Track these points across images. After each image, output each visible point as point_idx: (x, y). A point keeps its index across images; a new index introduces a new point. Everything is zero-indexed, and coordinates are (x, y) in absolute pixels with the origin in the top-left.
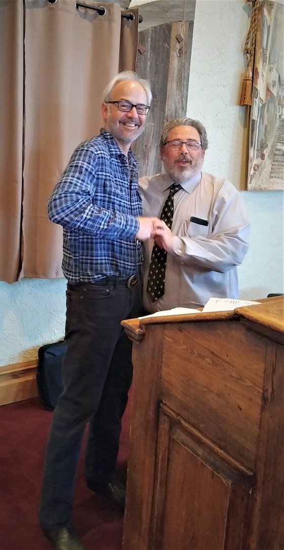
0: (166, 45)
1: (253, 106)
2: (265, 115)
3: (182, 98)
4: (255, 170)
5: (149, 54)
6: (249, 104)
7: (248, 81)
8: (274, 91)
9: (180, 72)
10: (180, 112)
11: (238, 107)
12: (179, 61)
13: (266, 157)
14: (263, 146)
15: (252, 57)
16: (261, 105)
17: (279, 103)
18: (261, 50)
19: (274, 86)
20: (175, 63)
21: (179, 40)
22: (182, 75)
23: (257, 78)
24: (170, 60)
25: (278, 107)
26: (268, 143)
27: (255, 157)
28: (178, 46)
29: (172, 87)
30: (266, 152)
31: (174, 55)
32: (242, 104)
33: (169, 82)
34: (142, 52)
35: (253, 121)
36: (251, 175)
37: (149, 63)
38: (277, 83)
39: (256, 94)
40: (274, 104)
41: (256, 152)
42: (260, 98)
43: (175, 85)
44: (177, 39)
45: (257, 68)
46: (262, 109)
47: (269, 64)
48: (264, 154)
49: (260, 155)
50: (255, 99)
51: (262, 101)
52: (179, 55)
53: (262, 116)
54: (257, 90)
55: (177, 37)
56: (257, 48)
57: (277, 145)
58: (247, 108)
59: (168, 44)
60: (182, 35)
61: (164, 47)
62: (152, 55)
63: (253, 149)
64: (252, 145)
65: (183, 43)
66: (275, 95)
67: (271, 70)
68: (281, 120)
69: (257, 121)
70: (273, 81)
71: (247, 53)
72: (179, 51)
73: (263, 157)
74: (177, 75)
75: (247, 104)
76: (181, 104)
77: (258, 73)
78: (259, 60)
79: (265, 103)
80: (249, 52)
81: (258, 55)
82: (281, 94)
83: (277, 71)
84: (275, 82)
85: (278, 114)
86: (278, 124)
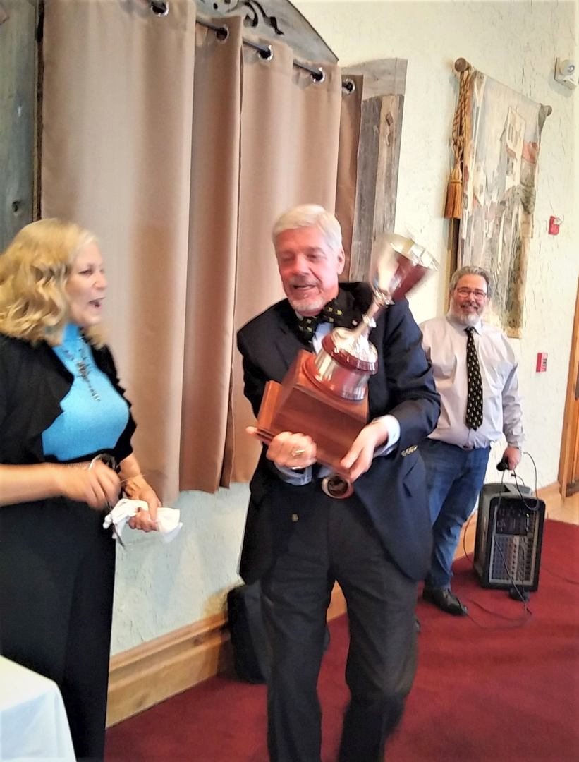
0: (375, 128)
1: (462, 219)
3: (390, 205)
7: (458, 184)
8: (481, 199)
9: (389, 166)
10: (388, 225)
12: (388, 152)
15: (461, 151)
17: (485, 216)
19: (481, 191)
20: (384, 153)
21: (388, 122)
22: (390, 171)
23: (467, 180)
24: (379, 150)
25: (485, 221)
28: (388, 130)
29: (380, 187)
31: (383, 141)
32: (451, 217)
33: (377, 181)
35: (463, 240)
38: (484, 189)
39: (465, 203)
40: (482, 217)
42: (468, 209)
44: (387, 120)
45: (467, 167)
46: (469, 223)
50: (464, 211)
51: (469, 213)
52: (388, 143)
53: (469, 234)
54: (467, 197)
55: (387, 117)
56: (466, 140)
60: (392, 115)
61: (374, 131)
65: (393, 126)
66: (482, 203)
67: (478, 169)
68: (488, 239)
70: (480, 185)
71: (455, 144)
72: (388, 137)
74: (386, 173)
75: (455, 216)
77: (466, 174)
78: (469, 156)
79: (472, 217)
80: (458, 143)
81: (466, 149)
82: (488, 204)
83: (485, 171)
84: (482, 186)
85: (485, 232)
86: (484, 245)
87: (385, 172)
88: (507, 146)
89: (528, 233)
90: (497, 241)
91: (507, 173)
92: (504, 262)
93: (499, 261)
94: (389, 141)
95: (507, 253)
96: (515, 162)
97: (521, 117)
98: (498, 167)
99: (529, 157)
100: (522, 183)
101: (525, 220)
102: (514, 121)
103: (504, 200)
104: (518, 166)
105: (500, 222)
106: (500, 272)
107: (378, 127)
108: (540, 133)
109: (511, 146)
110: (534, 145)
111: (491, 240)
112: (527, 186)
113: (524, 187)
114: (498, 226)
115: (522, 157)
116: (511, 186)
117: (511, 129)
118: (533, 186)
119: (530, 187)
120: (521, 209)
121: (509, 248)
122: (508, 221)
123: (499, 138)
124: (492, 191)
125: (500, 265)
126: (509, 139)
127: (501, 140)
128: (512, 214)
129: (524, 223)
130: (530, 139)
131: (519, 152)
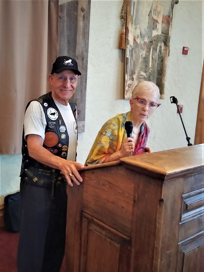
0: (75, 13)
1: (126, 49)
2: (133, 54)
3: (85, 45)
4: (128, 87)
5: (65, 18)
6: (124, 48)
7: (123, 35)
8: (138, 41)
9: (84, 29)
10: (85, 53)
11: (118, 50)
12: (83, 23)
13: (134, 79)
14: (133, 73)
15: (125, 21)
16: (131, 49)
17: (141, 48)
18: (130, 17)
19: (138, 37)
20: (81, 24)
22: (85, 31)
23: (128, 33)
24: (78, 22)
25: (141, 50)
26: (135, 71)
27: (129, 80)
28: (83, 14)
29: (80, 38)
30: (135, 76)
31: (80, 19)
32: (120, 48)
33: (77, 35)
34: (61, 17)
35: (127, 58)
36: (127, 90)
37: (65, 24)
38: (140, 36)
39: (128, 42)
40: (138, 48)
41: (129, 76)
42: (130, 45)
43: (81, 37)
45: (128, 28)
46: (131, 51)
47: (135, 25)
48: (133, 78)
49: (131, 78)
50: (127, 46)
51: (132, 46)
53: (132, 56)
54: (128, 40)
55: (82, 9)
56: (128, 16)
57: (140, 72)
58: (123, 51)
59: (76, 13)
60: (85, 8)
61: (74, 14)
62: (67, 19)
63: (127, 75)
64: (126, 73)
65: (85, 12)
66: (139, 42)
67: (136, 28)
68: (142, 57)
69: (129, 58)
70: (137, 35)
71: (122, 18)
72: (83, 17)
73: (133, 79)
75: (123, 48)
76: (85, 49)
77: (128, 30)
78: (129, 23)
79: (133, 48)
80: (123, 18)
81: (128, 20)
82: (142, 42)
83: (140, 29)
84: (138, 35)
85: (141, 54)
86: (141, 60)
87: (81, 31)
88: (153, 18)
89: (166, 54)
90: (149, 58)
91: (153, 29)
92: (153, 67)
93: (150, 66)
94: (83, 18)
95: (155, 63)
96: (158, 24)
97: (161, 5)
98: (148, 27)
99: (166, 22)
100: (162, 33)
101: (165, 48)
102: (157, 7)
103: (152, 40)
104: (160, 26)
105: (150, 50)
106: (151, 71)
107: (77, 12)
108: (172, 12)
109: (155, 17)
110: (169, 16)
111: (145, 58)
112: (166, 34)
113: (164, 35)
114: (149, 52)
115: (162, 22)
116: (156, 35)
117: (155, 10)
118: (169, 34)
119: (167, 34)
120: (163, 44)
121: (156, 61)
122: (155, 49)
123: (148, 15)
124: (144, 37)
125: (151, 68)
126: (154, 15)
127: (149, 15)
128: (157, 46)
129: (164, 50)
130: (166, 14)
131: (160, 20)
